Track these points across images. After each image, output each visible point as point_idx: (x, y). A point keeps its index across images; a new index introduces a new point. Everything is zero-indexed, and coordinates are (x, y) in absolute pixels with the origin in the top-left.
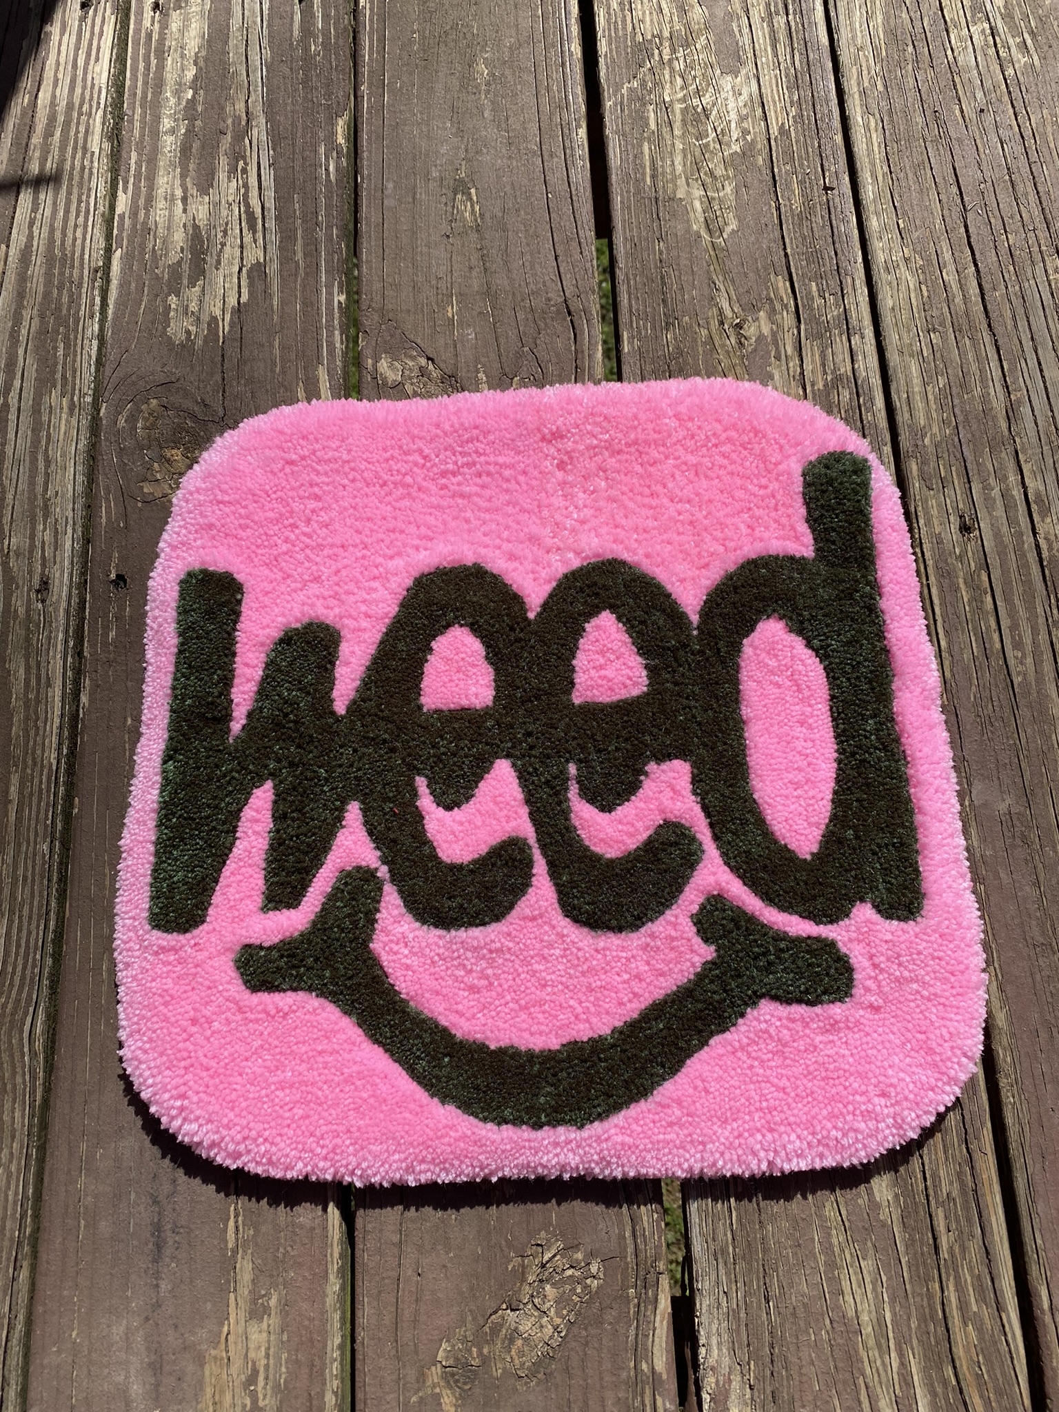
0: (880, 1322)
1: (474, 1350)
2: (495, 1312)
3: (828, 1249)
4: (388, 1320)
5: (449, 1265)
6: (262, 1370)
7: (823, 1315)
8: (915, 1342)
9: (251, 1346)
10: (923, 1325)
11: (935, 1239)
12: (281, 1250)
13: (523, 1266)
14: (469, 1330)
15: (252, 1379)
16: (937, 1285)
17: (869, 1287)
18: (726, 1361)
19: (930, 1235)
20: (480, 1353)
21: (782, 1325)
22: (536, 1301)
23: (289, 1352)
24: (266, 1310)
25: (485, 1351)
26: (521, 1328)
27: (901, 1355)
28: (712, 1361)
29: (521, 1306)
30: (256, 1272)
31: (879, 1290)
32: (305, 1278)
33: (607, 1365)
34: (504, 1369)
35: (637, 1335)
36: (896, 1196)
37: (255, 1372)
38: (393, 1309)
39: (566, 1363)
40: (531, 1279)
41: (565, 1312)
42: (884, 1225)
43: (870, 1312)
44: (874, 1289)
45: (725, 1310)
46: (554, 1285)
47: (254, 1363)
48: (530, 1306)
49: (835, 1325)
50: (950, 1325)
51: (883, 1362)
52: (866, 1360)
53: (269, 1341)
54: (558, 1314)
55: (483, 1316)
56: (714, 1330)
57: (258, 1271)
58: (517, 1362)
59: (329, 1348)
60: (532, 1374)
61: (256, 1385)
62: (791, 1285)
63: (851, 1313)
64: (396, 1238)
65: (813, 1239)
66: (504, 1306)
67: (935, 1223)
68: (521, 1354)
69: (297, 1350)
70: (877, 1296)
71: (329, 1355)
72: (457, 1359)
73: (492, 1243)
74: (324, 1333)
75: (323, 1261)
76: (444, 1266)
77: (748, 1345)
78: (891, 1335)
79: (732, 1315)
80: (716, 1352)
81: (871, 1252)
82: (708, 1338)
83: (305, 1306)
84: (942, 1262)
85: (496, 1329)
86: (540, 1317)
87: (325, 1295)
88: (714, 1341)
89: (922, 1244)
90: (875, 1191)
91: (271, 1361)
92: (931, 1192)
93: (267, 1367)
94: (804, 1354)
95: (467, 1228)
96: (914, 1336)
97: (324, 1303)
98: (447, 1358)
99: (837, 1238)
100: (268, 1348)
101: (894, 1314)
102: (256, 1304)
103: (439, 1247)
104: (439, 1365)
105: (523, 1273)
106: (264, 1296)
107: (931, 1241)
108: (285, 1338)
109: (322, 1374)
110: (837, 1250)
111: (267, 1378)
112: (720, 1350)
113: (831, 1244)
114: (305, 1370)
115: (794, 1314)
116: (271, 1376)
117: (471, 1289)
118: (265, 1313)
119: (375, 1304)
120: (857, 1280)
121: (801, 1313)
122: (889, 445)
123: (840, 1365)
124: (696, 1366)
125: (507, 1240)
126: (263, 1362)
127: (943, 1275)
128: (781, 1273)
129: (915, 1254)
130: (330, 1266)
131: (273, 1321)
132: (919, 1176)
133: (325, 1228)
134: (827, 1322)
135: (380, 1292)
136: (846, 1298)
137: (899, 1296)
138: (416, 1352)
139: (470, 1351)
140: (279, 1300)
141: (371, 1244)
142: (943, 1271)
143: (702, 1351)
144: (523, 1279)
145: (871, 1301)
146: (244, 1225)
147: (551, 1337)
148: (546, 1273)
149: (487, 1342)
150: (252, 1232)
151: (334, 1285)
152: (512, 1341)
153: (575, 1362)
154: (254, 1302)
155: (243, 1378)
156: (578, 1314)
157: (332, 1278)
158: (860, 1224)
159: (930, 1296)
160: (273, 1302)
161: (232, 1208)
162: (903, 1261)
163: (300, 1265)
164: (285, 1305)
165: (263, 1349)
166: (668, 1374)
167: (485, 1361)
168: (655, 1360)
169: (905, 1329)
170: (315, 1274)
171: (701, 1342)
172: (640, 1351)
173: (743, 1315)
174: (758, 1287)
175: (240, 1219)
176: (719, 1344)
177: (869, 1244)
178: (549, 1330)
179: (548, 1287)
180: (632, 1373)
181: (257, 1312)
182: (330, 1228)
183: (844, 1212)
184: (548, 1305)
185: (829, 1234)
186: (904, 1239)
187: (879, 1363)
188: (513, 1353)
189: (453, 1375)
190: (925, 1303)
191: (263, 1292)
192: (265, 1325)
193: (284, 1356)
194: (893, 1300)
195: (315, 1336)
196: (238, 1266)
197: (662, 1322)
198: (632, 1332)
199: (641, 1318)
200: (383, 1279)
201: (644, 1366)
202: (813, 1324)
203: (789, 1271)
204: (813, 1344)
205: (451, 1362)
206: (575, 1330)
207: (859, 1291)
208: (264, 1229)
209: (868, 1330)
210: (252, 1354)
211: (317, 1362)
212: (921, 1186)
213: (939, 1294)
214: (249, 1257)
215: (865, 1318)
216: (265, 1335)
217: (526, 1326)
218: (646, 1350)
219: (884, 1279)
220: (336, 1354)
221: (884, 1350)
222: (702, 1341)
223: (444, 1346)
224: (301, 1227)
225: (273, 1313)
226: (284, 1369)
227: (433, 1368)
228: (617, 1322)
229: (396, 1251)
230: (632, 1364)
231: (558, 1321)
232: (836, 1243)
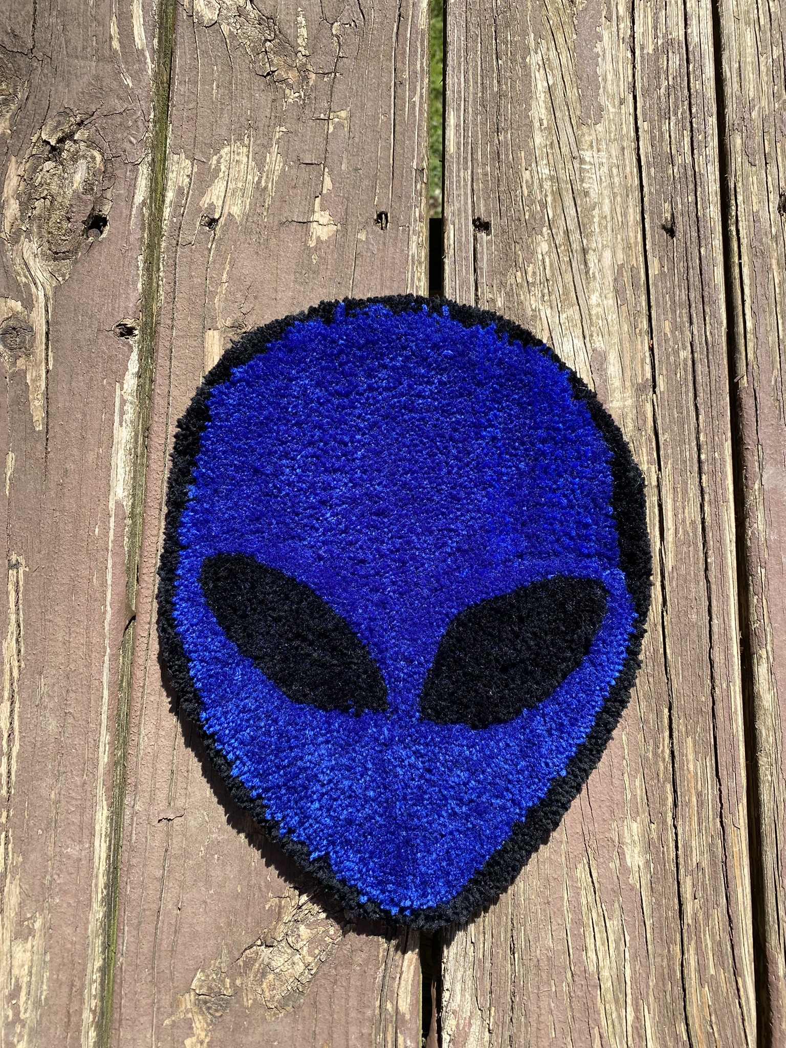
0: (620, 978)
1: (228, 981)
2: (251, 947)
3: (576, 908)
4: (146, 948)
5: (208, 901)
6: (24, 986)
7: (565, 968)
8: (651, 999)
9: (16, 963)
10: (661, 984)
11: (680, 905)
12: (48, 877)
13: (280, 907)
14: (224, 962)
15: (14, 994)
16: (678, 948)
17: (612, 946)
18: (468, 1007)
19: (676, 901)
20: (233, 983)
21: (525, 976)
22: (290, 940)
23: (51, 971)
24: (31, 932)
25: (238, 982)
26: (274, 964)
27: (637, 1010)
28: (454, 1006)
29: (275, 944)
30: (24, 896)
31: (622, 948)
32: (69, 905)
33: (353, 1002)
34: (255, 1000)
35: (384, 977)
36: (647, 862)
37: (18, 988)
38: (152, 939)
39: (315, 999)
40: (286, 918)
41: (317, 951)
42: (632, 889)
43: (611, 968)
44: (617, 948)
45: (471, 959)
46: (308, 926)
47: (17, 980)
48: (284, 943)
49: (576, 979)
50: (687, 986)
51: (619, 1016)
52: (603, 1012)
53: (32, 960)
54: (310, 953)
55: (239, 950)
56: (459, 977)
57: (25, 897)
58: (267, 994)
59: (89, 971)
60: (282, 1006)
61: (19, 998)
62: (537, 939)
63: (592, 968)
64: (158, 873)
65: (562, 898)
66: (259, 942)
67: (682, 890)
68: (272, 987)
69: (59, 970)
70: (619, 954)
71: (88, 977)
72: (210, 988)
73: (252, 882)
74: (85, 957)
75: (87, 890)
76: (205, 902)
77: (491, 992)
78: (629, 991)
79: (478, 964)
80: (459, 996)
81: (618, 912)
82: (452, 983)
83: (69, 930)
84: (686, 927)
85: (248, 964)
86: (293, 955)
87: (87, 922)
88: (458, 987)
89: (667, 908)
90: (628, 856)
91: (33, 979)
92: (681, 860)
93: (29, 984)
94: (544, 1004)
95: (229, 868)
96: (651, 993)
97: (86, 929)
98: (201, 987)
99: (586, 898)
100: (31, 967)
101: (634, 972)
102: (22, 925)
103: (200, 884)
104: (192, 993)
105: (279, 913)
106: (29, 919)
107: (677, 907)
108: (48, 958)
109: (82, 994)
110: (584, 909)
111: (29, 993)
112: (463, 995)
113: (579, 904)
114: (65, 989)
115: (538, 966)
116: (32, 993)
117: (229, 924)
118: (30, 934)
119: (135, 933)
120: (601, 938)
121: (544, 964)
122: (715, 116)
123: (577, 1015)
124: (440, 1008)
125: (266, 881)
126: (26, 979)
127: (685, 939)
128: (528, 928)
129: (660, 918)
130: (94, 896)
131: (37, 942)
132: (672, 845)
133: (91, 860)
134: (569, 975)
135: (140, 923)
136: (589, 954)
137: (642, 955)
138: (172, 980)
139: (223, 981)
140: (44, 924)
141: (135, 877)
142: (685, 935)
143: (446, 995)
144: (279, 919)
145: (613, 958)
146: (13, 852)
147: (302, 974)
148: (302, 915)
149: (241, 974)
150: (20, 859)
151: (98, 912)
152: (264, 975)
153: (323, 997)
154: (20, 923)
155: (7, 992)
156: (330, 954)
157: (96, 906)
158: (609, 887)
159: (670, 958)
160: (37, 925)
161: (3, 835)
162: (647, 923)
163: (65, 892)
164: (49, 928)
165: (26, 967)
166: (411, 1014)
167: (237, 991)
168: (400, 1001)
169: (643, 985)
170: (79, 902)
171: (446, 987)
172: (385, 991)
173: (488, 965)
174: (506, 939)
175: (10, 846)
176: (463, 990)
177: (616, 905)
178: (300, 967)
179: (302, 928)
180: (377, 1011)
181: (22, 932)
182: (96, 860)
183: (595, 875)
184: (301, 944)
185: (578, 894)
186: (650, 903)
187: (614, 1016)
188: (264, 986)
189: (205, 1002)
190: (665, 963)
191: (29, 915)
192: (29, 946)
193: (47, 975)
194: (635, 957)
195: (76, 959)
196: (6, 889)
197: (409, 966)
198: (380, 974)
199: (389, 962)
200: (144, 910)
201: (389, 1006)
202: (554, 976)
203: (536, 926)
204: (553, 995)
205: (204, 991)
206: (325, 968)
207: (602, 948)
208: (32, 857)
209: (607, 985)
210: (15, 971)
211: (77, 983)
212: (673, 855)
213: (679, 956)
214: (17, 882)
215: (605, 973)
216: (29, 954)
217: (278, 962)
218: (392, 992)
219: (628, 938)
220: (97, 976)
221: (621, 1003)
222: (447, 985)
223: (198, 975)
224: (69, 857)
225: (37, 935)
226: (45, 987)
227: (187, 996)
228: (367, 965)
229: (157, 884)
230: (378, 1004)
231: (310, 959)
232: (585, 902)
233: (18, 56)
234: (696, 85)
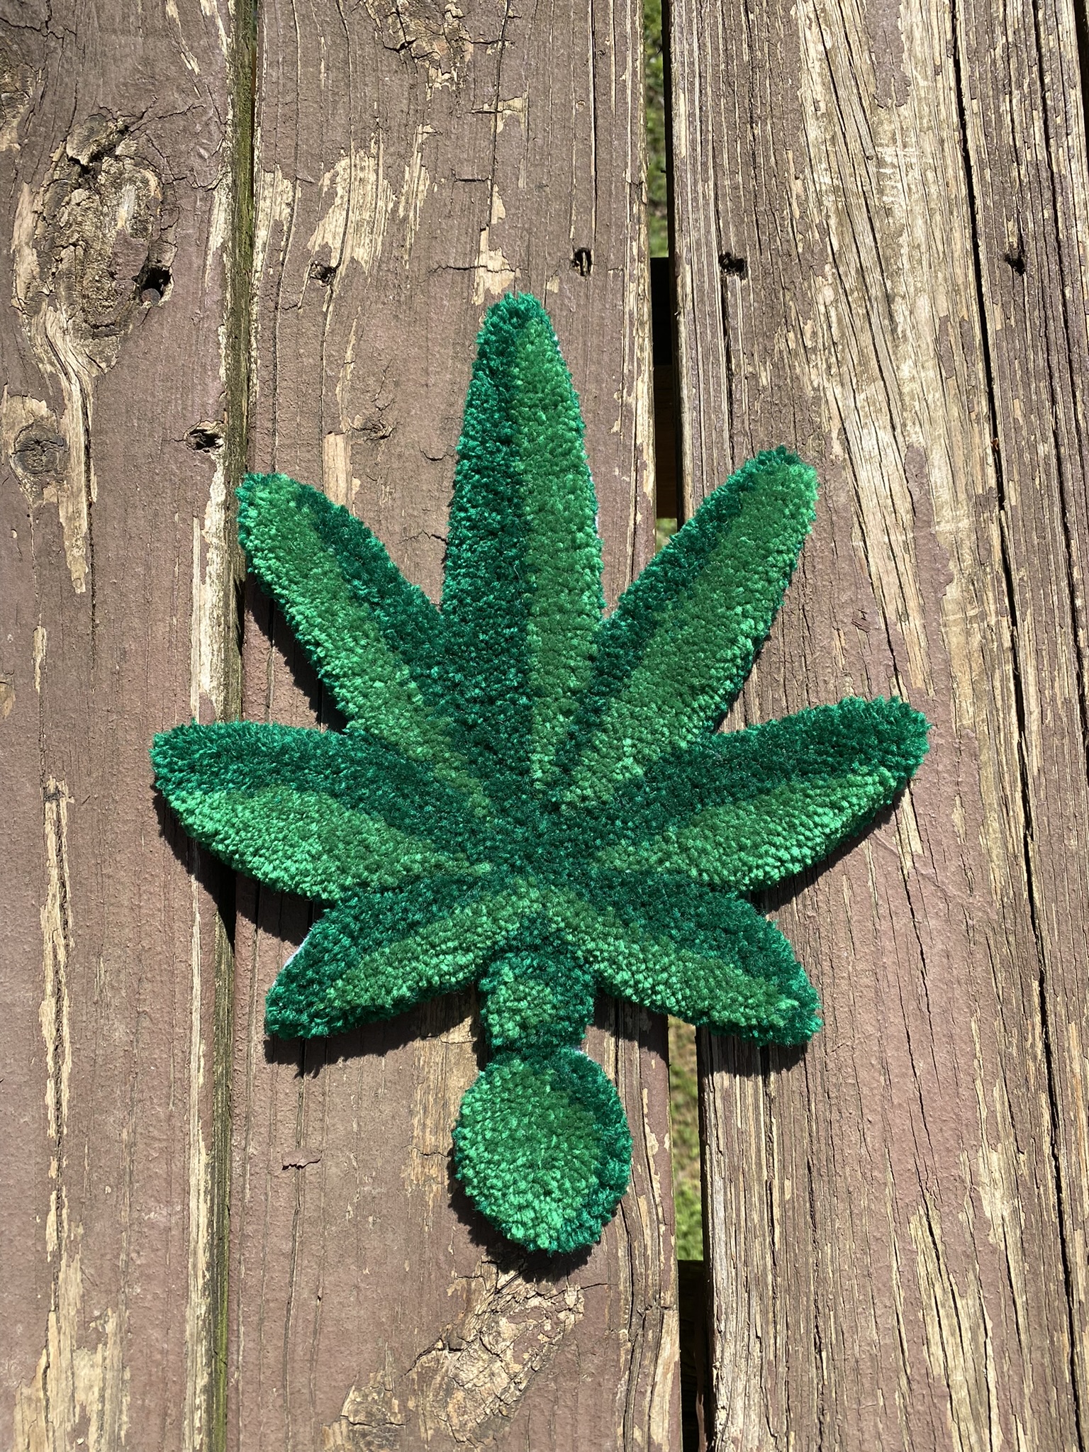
0: (980, 1384)
1: (396, 1402)
2: (428, 1352)
3: (911, 1282)
4: (272, 1356)
5: (362, 1285)
6: (94, 1418)
7: (897, 1372)
8: (1028, 1413)
9: (80, 1384)
10: (1041, 1390)
11: (1067, 1272)
12: (123, 1256)
13: (469, 1291)
14: (388, 1375)
15: (80, 1429)
16: (1066, 1338)
17: (967, 1336)
18: (755, 1431)
19: (1061, 1267)
20: (403, 1406)
21: (838, 1384)
22: (486, 1339)
23: (133, 1395)
24: (101, 1337)
25: (411, 1404)
26: (463, 1376)
27: (1006, 1430)
28: (734, 1431)
29: (464, 1346)
30: (88, 1284)
31: (982, 1339)
32: (156, 1297)
33: (583, 1430)
34: (437, 1430)
35: (628, 1391)
36: (1015, 1211)
37: (85, 1420)
38: (281, 1344)
39: (526, 1426)
40: (479, 1308)
41: (526, 1356)
42: (994, 1251)
43: (965, 1370)
44: (974, 1339)
45: (757, 1361)
46: (512, 1319)
47: (83, 1408)
48: (476, 1346)
49: (914, 1386)
50: (1080, 1393)
51: (980, 1439)
52: (955, 1435)
53: (104, 1379)
54: (517, 1358)
55: (410, 1356)
56: (740, 1386)
57: (91, 1286)
58: (455, 1421)
59: (189, 1392)
60: (478, 1436)
61: (86, 1435)
62: (854, 1329)
63: (938, 1370)
64: (286, 1247)
65: (889, 1267)
66: (440, 1345)
67: (1069, 1251)
68: (462, 1411)
69: (144, 1394)
70: (977, 1348)
71: (188, 1402)
72: (370, 1414)
73: (426, 1257)
74: (182, 1373)
75: (182, 1274)
76: (357, 1287)
77: (788, 1410)
78: (994, 1402)
79: (766, 1369)
80: (741, 1416)
81: (974, 1287)
82: (731, 1398)
83: (156, 1334)
84: (1076, 1306)
85: (426, 1377)
86: (491, 1362)
87: (184, 1320)
88: (739, 1403)
89: (1048, 1280)
90: (985, 1203)
91: (107, 1406)
92: (1066, 1207)
93: (101, 1413)
94: (867, 1425)
95: (390, 1235)
96: (1027, 1405)
97: (183, 1331)
98: (356, 1413)
99: (925, 1266)
100: (103, 1389)
101: (1000, 1374)
102: (87, 1329)
103: (349, 1261)
104: (344, 1422)
105: (469, 1301)
106: (97, 1318)
107: (1062, 1277)
108: (127, 1375)
109: (179, 1427)
110: (923, 1283)
111: (101, 1428)
112: (747, 1416)
113: (915, 1275)
114: (155, 1420)
115: (857, 1370)
116: (106, 1426)
117: (394, 1319)
118: (99, 1341)
119: (254, 1335)
120: (950, 1325)
121: (866, 1367)
123: (917, 1440)
124: (711, 1434)
125: (447, 1254)
126: (96, 1407)
127: (1076, 1324)
128: (840, 1313)
129: (1036, 1294)
130: (191, 1282)
131: (110, 1352)
132: (1051, 1184)
133: (185, 1229)
134: (904, 1381)
135: (262, 1320)
136: (933, 1349)
137: (1011, 1350)
138: (313, 1403)
139: (388, 1403)
140: (119, 1326)
141: (251, 1254)
142: (1076, 1317)
143: (721, 1416)
144: (468, 1309)
145: (969, 1355)
146: (70, 1221)
147: (505, 1390)
148: (502, 1302)
149: (414, 1392)
150: (81, 1230)
151: (198, 1305)
152: (449, 1392)
153: (538, 1421)
154: (84, 1325)
155: (68, 1426)
156: (545, 1360)
157: (195, 1297)
158: (960, 1249)
159: (1054, 1351)
160: (110, 1327)
161: (53, 1197)
162: (1019, 1302)
163: (149, 1278)
164: (128, 1334)
165: (96, 1390)
166: (671, 1445)
167: (410, 1418)
168: (653, 1427)
169: (1015, 1394)
170: (170, 1291)
171: (720, 1404)
172: (631, 1413)
173: (782, 1369)
174: (808, 1331)
175: (65, 1211)
176: (746, 1408)
177: (971, 1276)
178: (503, 1380)
179: (503, 1321)
180: (620, 1442)
181: (88, 1339)
182: (193, 1228)
183: (937, 1231)
184: (502, 1345)
185: (914, 1261)
186: (1022, 1272)
187: (973, 1439)
188: (450, 1408)
189: (364, 1435)
190: (1046, 1361)
191: (97, 1313)
192: (98, 1358)
193: (126, 1400)
194: (1001, 1352)
195: (170, 1374)
196: (61, 1276)
197: (665, 1374)
198: (622, 1387)
199: (635, 1369)
200: (268, 1301)
201: (637, 1434)
202: (882, 1385)
203: (853, 1310)
204: (880, 1411)
205: (361, 1417)
206: (540, 1380)
207: (951, 1340)
208: (98, 1227)
209: (961, 1394)
210: (80, 1396)
211: (172, 1411)
212: (1053, 1199)
213: (1068, 1349)
214: (77, 1264)
215: (957, 1377)
216: (99, 1370)
217: (471, 1373)
218: (641, 1412)
219: (989, 1325)
220: (200, 1400)
221: (981, 1419)
222: (722, 1401)
223: (351, 1396)
224: (152, 1226)
225: (110, 1342)
226: (125, 1418)
227: (336, 1426)
228: (602, 1373)
229: (286, 1263)
230: (620, 1430)
231: (516, 1368)
232: (923, 1273)
233: (27, 33)
234: (1049, 42)
